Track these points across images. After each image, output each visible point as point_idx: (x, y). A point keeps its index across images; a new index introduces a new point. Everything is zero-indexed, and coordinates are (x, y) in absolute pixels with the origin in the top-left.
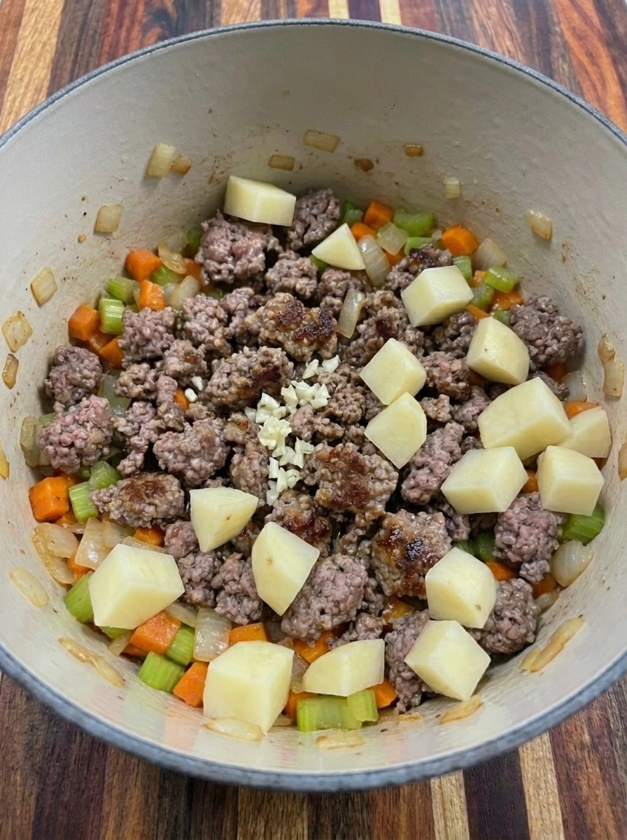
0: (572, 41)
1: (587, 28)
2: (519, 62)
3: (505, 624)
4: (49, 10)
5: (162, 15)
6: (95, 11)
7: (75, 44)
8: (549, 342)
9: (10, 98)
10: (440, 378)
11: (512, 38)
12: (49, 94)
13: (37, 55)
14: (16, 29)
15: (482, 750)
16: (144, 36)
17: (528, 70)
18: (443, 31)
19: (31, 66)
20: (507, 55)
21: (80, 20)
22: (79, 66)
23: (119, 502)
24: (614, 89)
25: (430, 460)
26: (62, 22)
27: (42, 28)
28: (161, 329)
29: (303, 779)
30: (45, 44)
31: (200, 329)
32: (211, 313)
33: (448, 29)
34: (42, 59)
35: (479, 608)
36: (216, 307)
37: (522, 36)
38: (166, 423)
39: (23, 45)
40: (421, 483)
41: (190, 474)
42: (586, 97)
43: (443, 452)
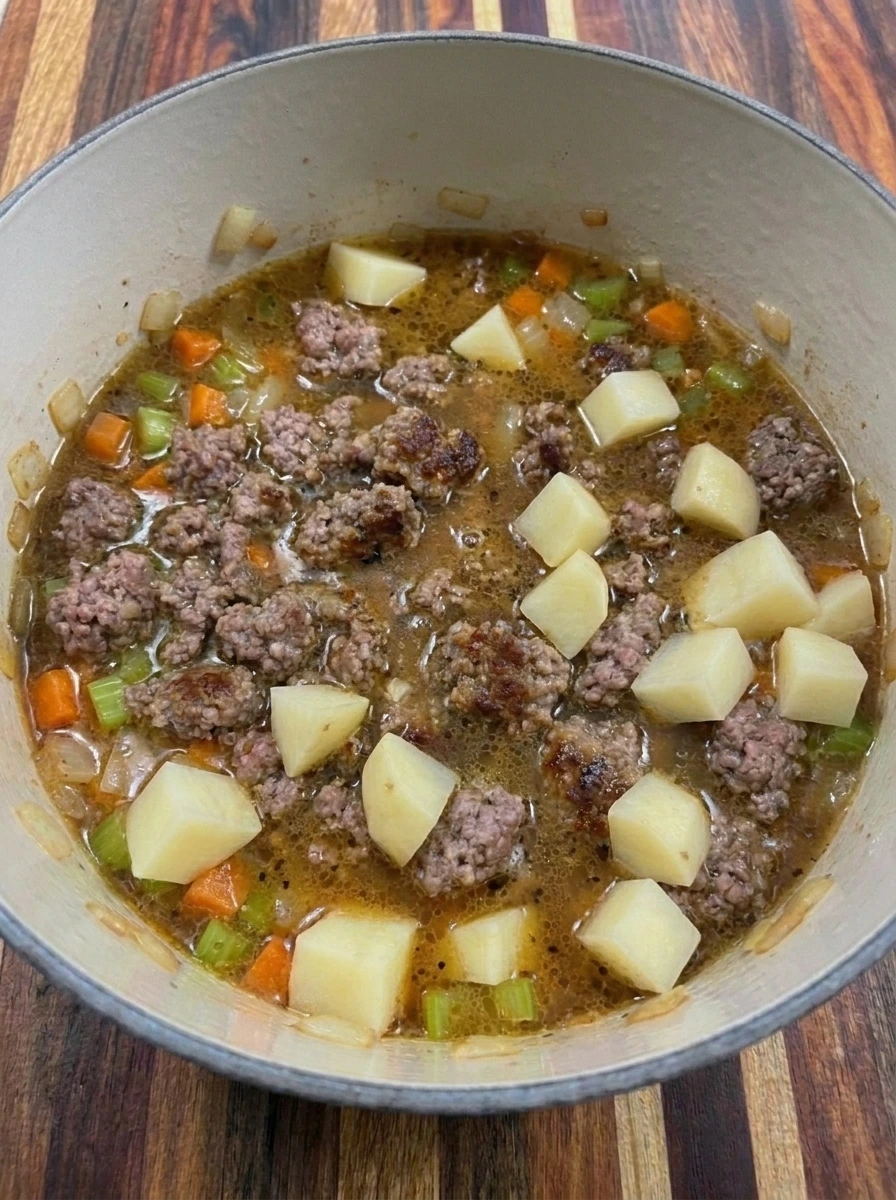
0: (822, 65)
1: (843, 46)
2: (745, 93)
3: (723, 881)
4: (74, 17)
5: (235, 24)
6: (140, 17)
7: (111, 66)
8: (790, 481)
9: (19, 139)
10: (630, 530)
11: (736, 58)
12: (75, 136)
13: (57, 78)
14: (27, 43)
15: (688, 1054)
16: (209, 54)
17: (759, 105)
18: (638, 50)
19: (48, 96)
20: (729, 84)
21: (119, 30)
22: (118, 95)
23: (165, 703)
24: (880, 131)
25: (614, 646)
26: (94, 33)
27: (64, 42)
28: (227, 455)
29: (434, 1096)
30: (69, 65)
31: (285, 454)
32: (301, 432)
33: (644, 46)
34: (65, 85)
35: (685, 856)
36: (309, 424)
37: (749, 56)
38: (234, 590)
39: (38, 66)
40: (601, 680)
41: (268, 664)
42: (841, 143)
43: (633, 635)
